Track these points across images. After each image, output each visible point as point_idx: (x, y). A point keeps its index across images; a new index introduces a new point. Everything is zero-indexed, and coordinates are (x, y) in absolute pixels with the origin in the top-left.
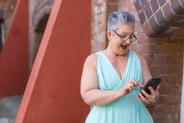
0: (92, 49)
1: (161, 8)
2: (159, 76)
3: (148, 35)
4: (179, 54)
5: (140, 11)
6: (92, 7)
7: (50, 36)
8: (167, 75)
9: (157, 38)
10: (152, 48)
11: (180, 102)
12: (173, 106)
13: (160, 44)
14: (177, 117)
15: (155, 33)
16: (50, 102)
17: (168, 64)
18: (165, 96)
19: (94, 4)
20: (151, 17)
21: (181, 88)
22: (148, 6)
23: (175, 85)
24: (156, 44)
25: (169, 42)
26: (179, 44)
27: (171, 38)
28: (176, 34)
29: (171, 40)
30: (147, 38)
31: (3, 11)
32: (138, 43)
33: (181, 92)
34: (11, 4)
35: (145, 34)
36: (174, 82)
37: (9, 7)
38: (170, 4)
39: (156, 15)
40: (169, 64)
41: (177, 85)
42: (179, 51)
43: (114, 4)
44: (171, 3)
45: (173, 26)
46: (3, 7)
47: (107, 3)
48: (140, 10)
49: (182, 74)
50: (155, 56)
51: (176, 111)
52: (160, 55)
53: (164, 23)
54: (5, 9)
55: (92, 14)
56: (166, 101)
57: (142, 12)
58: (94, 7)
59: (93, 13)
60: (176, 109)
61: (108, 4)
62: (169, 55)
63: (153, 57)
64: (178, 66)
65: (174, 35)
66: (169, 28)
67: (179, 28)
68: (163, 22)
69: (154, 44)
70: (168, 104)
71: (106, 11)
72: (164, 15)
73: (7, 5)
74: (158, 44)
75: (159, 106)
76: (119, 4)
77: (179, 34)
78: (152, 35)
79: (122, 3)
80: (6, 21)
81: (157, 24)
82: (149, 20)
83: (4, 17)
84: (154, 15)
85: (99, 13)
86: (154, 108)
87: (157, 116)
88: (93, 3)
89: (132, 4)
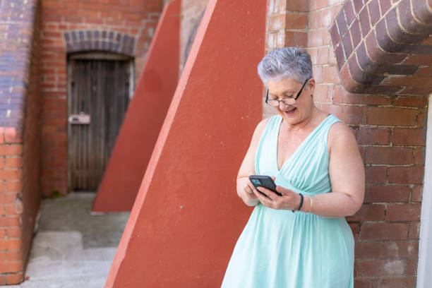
0: (264, 115)
1: (363, 39)
2: (371, 166)
3: (347, 90)
4: (416, 127)
5: (338, 45)
6: (266, 36)
7: (184, 88)
8: (389, 166)
9: (366, 95)
10: (355, 112)
11: (419, 221)
12: (402, 226)
13: (373, 105)
14: (410, 249)
15: (358, 86)
16: (181, 207)
17: (391, 145)
18: (384, 206)
19: (269, 31)
20: (351, 55)
21: (420, 193)
22: (348, 35)
23: (408, 186)
24: (365, 105)
25: (393, 103)
26: (416, 108)
27: (397, 96)
28: (405, 88)
29: (397, 99)
30: (346, 93)
31: (133, 40)
32: (333, 104)
33: (419, 200)
34: (148, 25)
35: (343, 88)
36: (405, 180)
37: (145, 32)
38: (375, 33)
39: (358, 53)
40: (393, 145)
41: (412, 186)
42: (416, 120)
43: (300, 31)
44: (377, 32)
45: (391, 73)
46: (134, 31)
47: (286, 29)
48: (337, 43)
49: (424, 166)
50: (362, 128)
51: (408, 237)
52: (372, 126)
53: (369, 67)
54: (137, 37)
55: (266, 49)
56: (385, 215)
57: (340, 46)
58: (268, 36)
59: (268, 47)
60: (408, 232)
61: (288, 30)
62: (393, 127)
63: (357, 129)
64: (413, 149)
65: (401, 91)
66: (384, 77)
67: (404, 76)
68: (367, 64)
69: (360, 105)
70: (391, 222)
71: (284, 43)
72: (367, 53)
73: (140, 29)
74: (369, 105)
75: (371, 222)
76: (311, 30)
77: (411, 88)
78: (355, 88)
79: (315, 30)
80: (138, 61)
81: (359, 69)
82: (349, 62)
83: (135, 52)
84: (354, 52)
85: (275, 46)
86: (360, 225)
87: (365, 241)
88: (267, 29)
89: (327, 32)
